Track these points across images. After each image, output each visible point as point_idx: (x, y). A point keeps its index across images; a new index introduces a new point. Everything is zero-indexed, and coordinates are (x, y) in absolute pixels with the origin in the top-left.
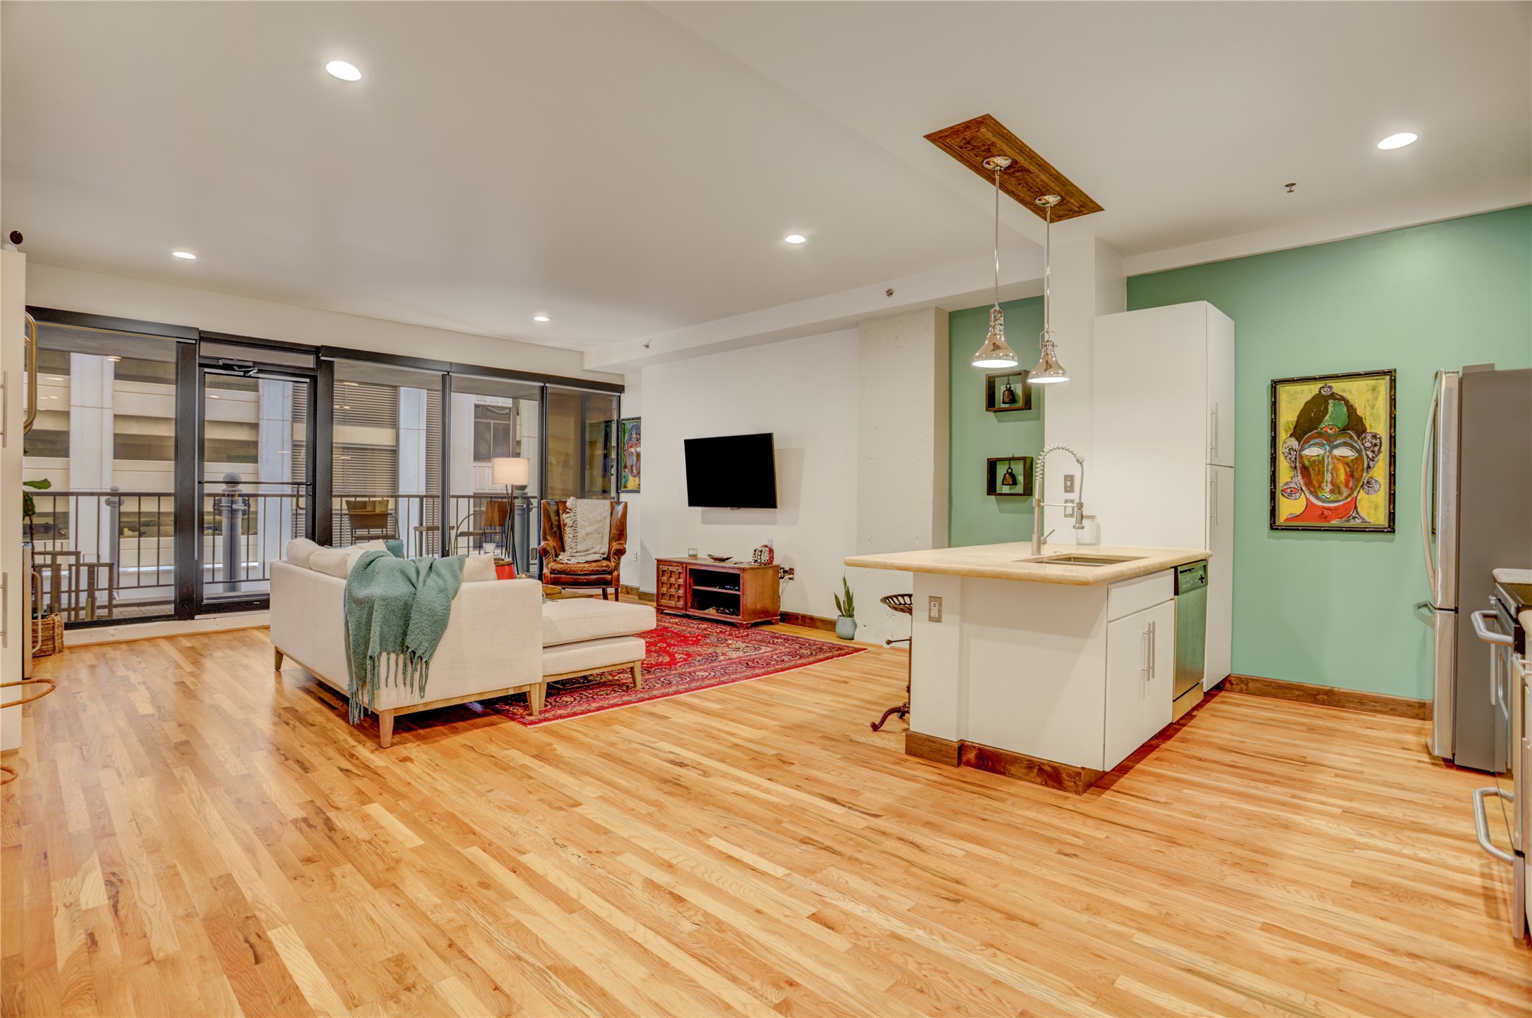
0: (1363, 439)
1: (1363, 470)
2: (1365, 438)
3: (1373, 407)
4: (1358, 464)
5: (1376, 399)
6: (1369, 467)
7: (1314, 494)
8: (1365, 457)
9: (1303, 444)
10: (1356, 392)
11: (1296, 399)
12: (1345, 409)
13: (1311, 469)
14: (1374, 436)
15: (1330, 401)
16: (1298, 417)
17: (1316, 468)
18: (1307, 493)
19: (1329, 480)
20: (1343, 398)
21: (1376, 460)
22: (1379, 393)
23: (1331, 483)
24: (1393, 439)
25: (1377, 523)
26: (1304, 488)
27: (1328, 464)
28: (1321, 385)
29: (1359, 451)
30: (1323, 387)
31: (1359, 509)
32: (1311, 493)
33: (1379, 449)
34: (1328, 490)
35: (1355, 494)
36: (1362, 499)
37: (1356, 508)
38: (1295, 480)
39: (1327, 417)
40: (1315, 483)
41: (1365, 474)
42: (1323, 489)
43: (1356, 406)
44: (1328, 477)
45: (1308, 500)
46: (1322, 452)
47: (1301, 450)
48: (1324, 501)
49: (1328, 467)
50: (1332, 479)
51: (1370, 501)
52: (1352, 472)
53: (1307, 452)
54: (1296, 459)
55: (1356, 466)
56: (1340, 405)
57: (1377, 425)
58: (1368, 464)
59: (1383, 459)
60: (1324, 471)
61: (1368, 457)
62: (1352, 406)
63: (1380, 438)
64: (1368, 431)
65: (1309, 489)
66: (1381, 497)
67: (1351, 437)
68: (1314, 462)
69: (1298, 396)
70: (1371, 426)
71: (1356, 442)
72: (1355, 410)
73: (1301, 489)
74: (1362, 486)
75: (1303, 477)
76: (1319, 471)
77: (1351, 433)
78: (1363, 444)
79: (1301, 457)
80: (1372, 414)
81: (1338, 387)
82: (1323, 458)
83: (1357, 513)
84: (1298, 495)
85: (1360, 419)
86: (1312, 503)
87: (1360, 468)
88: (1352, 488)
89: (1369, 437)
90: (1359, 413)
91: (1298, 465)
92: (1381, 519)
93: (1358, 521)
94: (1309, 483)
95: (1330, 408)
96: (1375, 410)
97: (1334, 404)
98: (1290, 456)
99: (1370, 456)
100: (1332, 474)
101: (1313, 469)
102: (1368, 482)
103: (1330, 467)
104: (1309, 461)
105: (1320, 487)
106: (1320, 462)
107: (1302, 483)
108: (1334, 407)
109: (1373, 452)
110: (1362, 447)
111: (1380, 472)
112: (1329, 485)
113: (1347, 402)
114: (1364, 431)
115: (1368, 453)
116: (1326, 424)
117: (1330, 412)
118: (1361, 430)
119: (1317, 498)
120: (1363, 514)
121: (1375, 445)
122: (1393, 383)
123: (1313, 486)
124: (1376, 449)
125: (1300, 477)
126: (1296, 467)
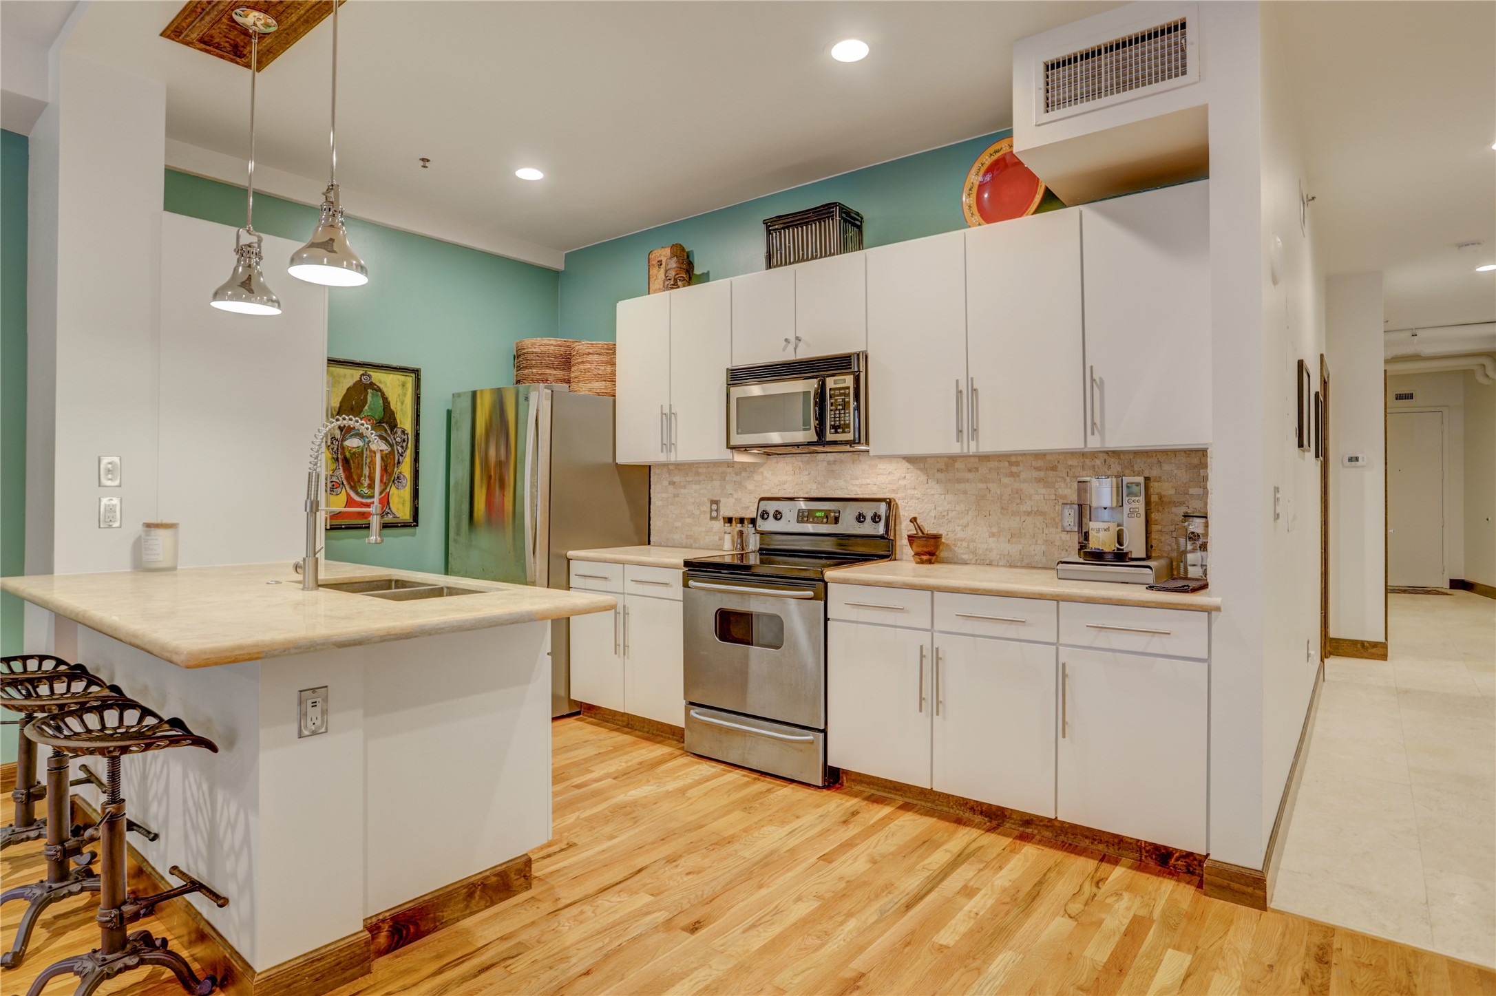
0: (395, 434)
1: (394, 465)
2: (396, 433)
3: (402, 403)
4: (391, 459)
5: (405, 395)
6: (399, 462)
7: (354, 488)
8: (396, 452)
9: (345, 434)
10: (391, 384)
11: (339, 382)
12: (381, 402)
13: (351, 462)
14: (403, 432)
15: (369, 391)
16: (341, 403)
17: (356, 461)
18: (347, 487)
19: (367, 474)
20: (379, 390)
21: (404, 455)
22: (407, 390)
23: (369, 477)
24: (417, 435)
25: (404, 518)
26: (345, 483)
27: (366, 457)
28: (362, 372)
29: (391, 446)
30: (363, 375)
31: (391, 505)
32: (352, 488)
33: (407, 445)
34: (366, 485)
35: (388, 490)
36: (393, 494)
37: (388, 503)
38: (337, 473)
39: (366, 407)
40: (355, 478)
41: (396, 469)
42: (362, 484)
43: (390, 399)
44: (366, 471)
45: (348, 495)
46: (361, 444)
47: (343, 440)
48: (362, 497)
49: (366, 460)
50: (370, 473)
51: (399, 497)
52: (386, 466)
53: (348, 443)
54: (338, 449)
55: (389, 461)
56: (377, 396)
57: (405, 422)
58: (399, 460)
59: (409, 454)
60: (362, 465)
61: (398, 452)
62: (387, 398)
63: (407, 434)
64: (399, 426)
65: (349, 483)
66: (406, 492)
67: (386, 430)
68: (354, 453)
69: (341, 380)
70: (401, 421)
71: (390, 436)
72: (389, 403)
73: (343, 483)
74: (393, 481)
75: (344, 471)
76: (359, 464)
77: (386, 426)
78: (395, 439)
79: (343, 448)
80: (401, 410)
81: (377, 377)
82: (362, 451)
83: (390, 509)
84: (339, 489)
85: (392, 414)
86: (351, 498)
87: (392, 464)
88: (385, 483)
89: (399, 433)
90: (393, 407)
91: (339, 456)
92: (404, 514)
93: (390, 516)
94: (349, 477)
95: (369, 398)
96: (404, 406)
97: (373, 394)
98: (332, 446)
99: (400, 452)
100: (370, 467)
101: (354, 462)
102: (398, 477)
103: (368, 461)
104: (349, 452)
105: (359, 481)
106: (359, 454)
107: (343, 477)
108: (372, 398)
109: (402, 447)
110: (394, 442)
111: (406, 468)
112: (367, 479)
113: (383, 394)
114: (396, 426)
115: (399, 448)
116: (366, 414)
117: (369, 402)
118: (393, 425)
119: (357, 493)
120: (394, 509)
121: (404, 441)
122: (418, 380)
123: (353, 480)
124: (405, 444)
125: (341, 471)
126: (337, 459)
